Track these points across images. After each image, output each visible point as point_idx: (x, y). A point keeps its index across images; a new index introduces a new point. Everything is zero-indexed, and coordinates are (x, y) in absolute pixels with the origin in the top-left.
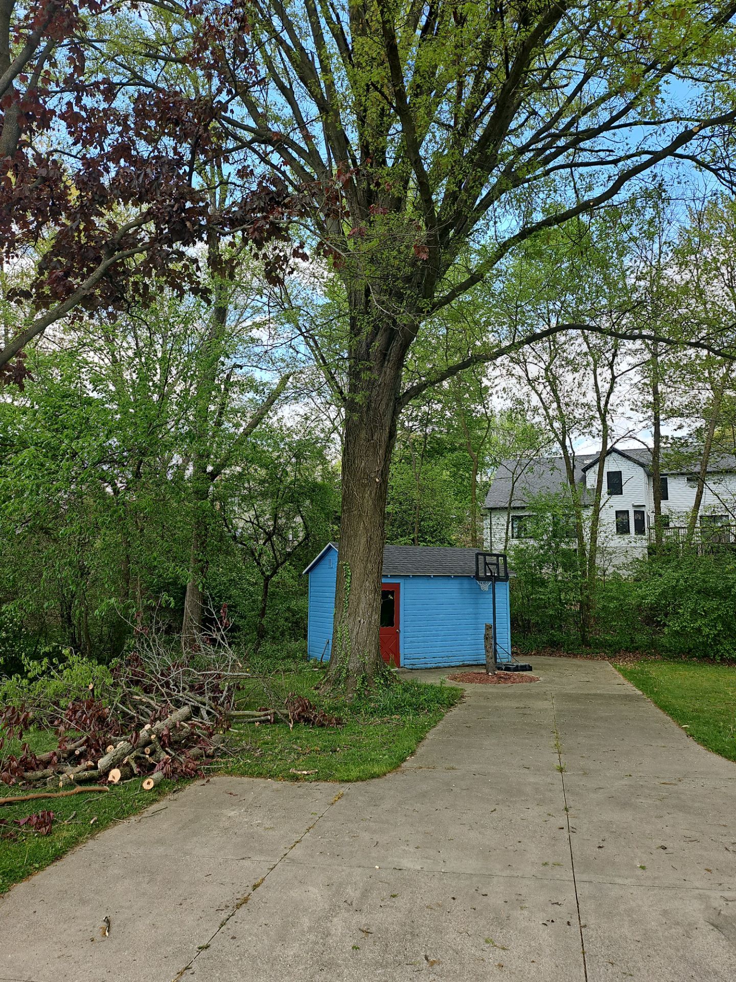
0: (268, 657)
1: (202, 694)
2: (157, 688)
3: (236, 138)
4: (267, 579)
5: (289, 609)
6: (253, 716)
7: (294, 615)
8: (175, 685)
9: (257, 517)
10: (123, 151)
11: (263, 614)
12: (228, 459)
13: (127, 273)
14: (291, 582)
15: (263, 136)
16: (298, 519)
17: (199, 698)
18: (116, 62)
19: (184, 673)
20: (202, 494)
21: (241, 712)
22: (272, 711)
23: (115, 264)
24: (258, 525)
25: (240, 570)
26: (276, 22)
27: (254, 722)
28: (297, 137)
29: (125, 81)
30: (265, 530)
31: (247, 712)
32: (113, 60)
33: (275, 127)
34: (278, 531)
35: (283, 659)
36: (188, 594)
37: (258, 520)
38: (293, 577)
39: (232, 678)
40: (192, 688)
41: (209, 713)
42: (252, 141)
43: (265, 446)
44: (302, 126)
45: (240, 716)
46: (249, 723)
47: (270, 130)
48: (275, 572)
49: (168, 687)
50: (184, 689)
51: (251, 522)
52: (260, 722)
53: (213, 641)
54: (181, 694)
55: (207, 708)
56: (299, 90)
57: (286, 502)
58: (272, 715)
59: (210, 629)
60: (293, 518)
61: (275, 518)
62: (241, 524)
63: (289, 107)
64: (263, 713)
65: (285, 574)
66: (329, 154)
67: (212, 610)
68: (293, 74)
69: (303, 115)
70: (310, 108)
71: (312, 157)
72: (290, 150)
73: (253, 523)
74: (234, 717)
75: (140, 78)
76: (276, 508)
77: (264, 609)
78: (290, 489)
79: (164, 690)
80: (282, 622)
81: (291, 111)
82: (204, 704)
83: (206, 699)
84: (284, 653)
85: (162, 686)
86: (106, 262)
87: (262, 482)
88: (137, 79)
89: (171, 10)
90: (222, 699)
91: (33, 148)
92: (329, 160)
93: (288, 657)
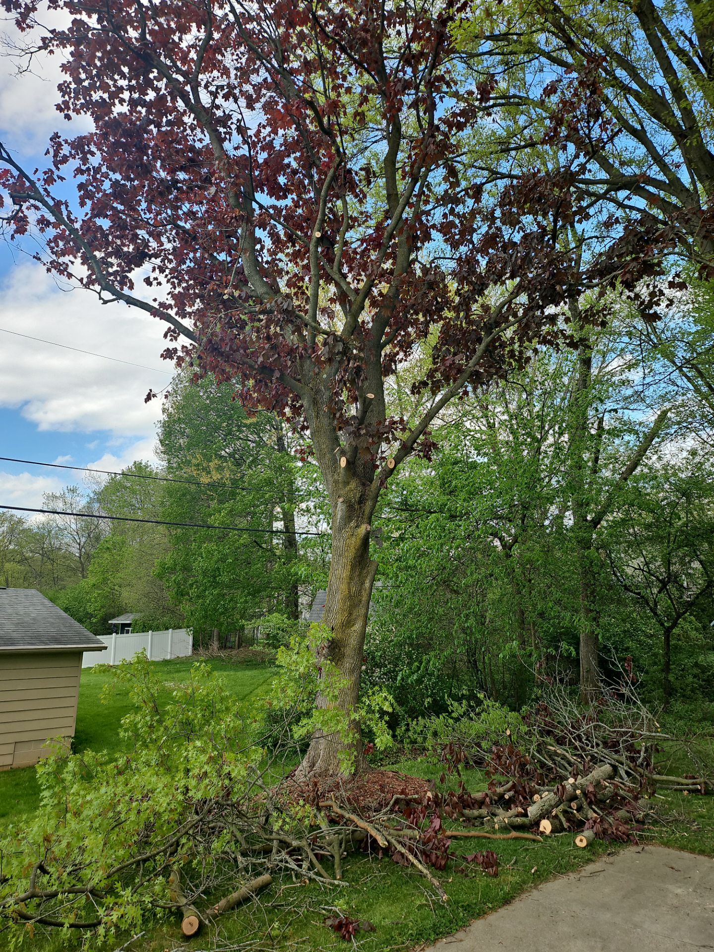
0: (681, 718)
1: (617, 752)
2: (570, 740)
3: (591, 194)
4: (668, 631)
5: (696, 665)
6: (679, 784)
7: (703, 672)
8: (587, 739)
9: (647, 564)
10: (491, 240)
11: (667, 669)
12: (609, 506)
13: (503, 345)
14: (693, 634)
15: (617, 183)
16: (696, 565)
17: (616, 757)
18: (476, 167)
19: (595, 727)
20: (586, 544)
21: (664, 777)
22: (702, 780)
23: (494, 341)
24: (649, 573)
25: (634, 620)
26: (620, 73)
27: (681, 790)
28: (655, 172)
29: (484, 181)
30: (657, 578)
31: (671, 778)
32: (473, 166)
33: (628, 171)
34: (673, 578)
35: (700, 721)
36: (582, 644)
37: (648, 567)
38: (696, 630)
39: (648, 738)
40: (605, 744)
41: (627, 773)
42: (607, 192)
43: (647, 488)
44: (659, 160)
45: (663, 781)
46: (676, 790)
47: (624, 175)
48: (675, 625)
49: (580, 741)
50: (598, 745)
51: (640, 569)
52: (689, 791)
53: (621, 696)
54: (595, 750)
55: (626, 768)
56: (651, 126)
57: (679, 547)
58: (703, 785)
59: (618, 683)
60: (690, 562)
61: (668, 563)
62: (629, 571)
63: (642, 146)
64: (690, 781)
65: (687, 626)
66: (692, 178)
67: (617, 662)
68: (643, 114)
69: (659, 149)
70: (664, 139)
71: (675, 185)
72: (647, 187)
73: (643, 570)
74: (657, 781)
75: (498, 173)
76: (669, 554)
77: (667, 664)
78: (682, 531)
79: (577, 744)
80: (690, 679)
81: (645, 150)
82: (622, 764)
83: (623, 759)
84: (700, 715)
85: (574, 738)
86: (486, 340)
87: (648, 527)
88: (495, 175)
89: (518, 104)
90: (640, 760)
91: (419, 262)
92: (693, 182)
93: (705, 719)
